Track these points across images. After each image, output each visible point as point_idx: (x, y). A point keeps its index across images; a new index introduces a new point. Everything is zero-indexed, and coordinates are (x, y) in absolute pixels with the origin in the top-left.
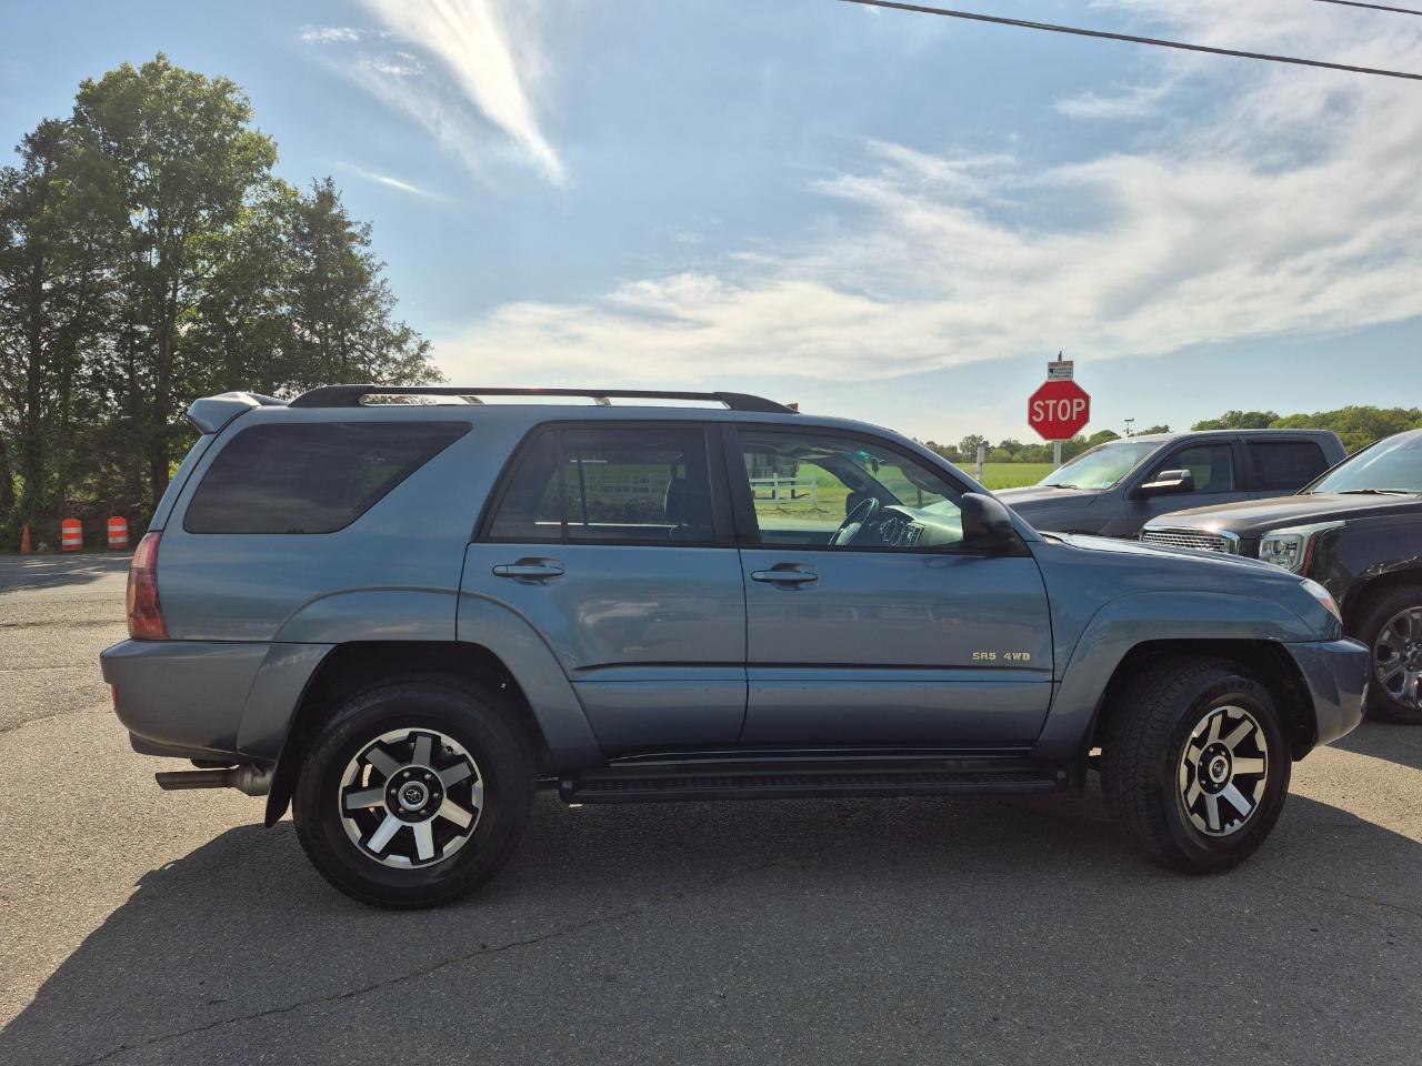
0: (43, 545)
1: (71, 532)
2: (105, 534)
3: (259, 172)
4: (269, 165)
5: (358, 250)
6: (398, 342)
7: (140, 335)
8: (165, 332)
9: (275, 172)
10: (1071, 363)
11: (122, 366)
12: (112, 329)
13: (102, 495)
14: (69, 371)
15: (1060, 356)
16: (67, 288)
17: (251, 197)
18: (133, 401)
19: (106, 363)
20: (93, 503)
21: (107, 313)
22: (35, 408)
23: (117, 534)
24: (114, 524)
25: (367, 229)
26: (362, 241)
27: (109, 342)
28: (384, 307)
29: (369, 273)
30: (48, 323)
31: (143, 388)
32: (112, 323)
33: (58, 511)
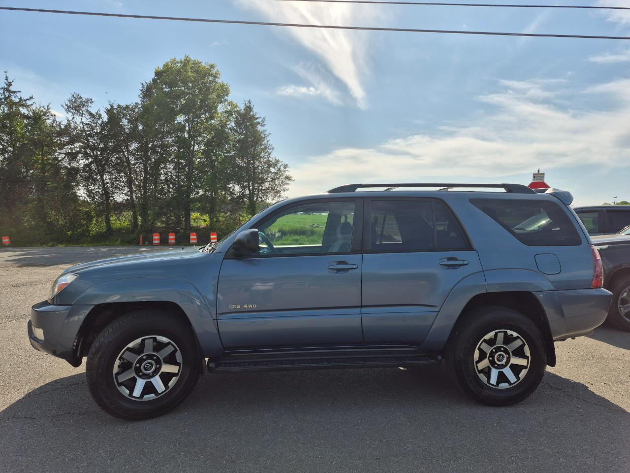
0: (147, 243)
1: (156, 238)
2: (168, 239)
3: (223, 98)
4: (227, 95)
5: (260, 128)
6: (275, 165)
7: (181, 163)
8: (190, 163)
9: (230, 98)
10: (544, 174)
11: (175, 176)
12: (171, 162)
13: (167, 225)
14: (157, 178)
15: (539, 171)
16: (157, 146)
17: (221, 108)
18: (179, 189)
19: (170, 174)
20: (164, 227)
21: (170, 156)
22: (145, 192)
23: (172, 239)
24: (171, 235)
25: (264, 120)
26: (262, 125)
27: (171, 166)
28: (270, 151)
29: (264, 138)
30: (150, 160)
31: (183, 184)
32: (172, 160)
33: (152, 230)
